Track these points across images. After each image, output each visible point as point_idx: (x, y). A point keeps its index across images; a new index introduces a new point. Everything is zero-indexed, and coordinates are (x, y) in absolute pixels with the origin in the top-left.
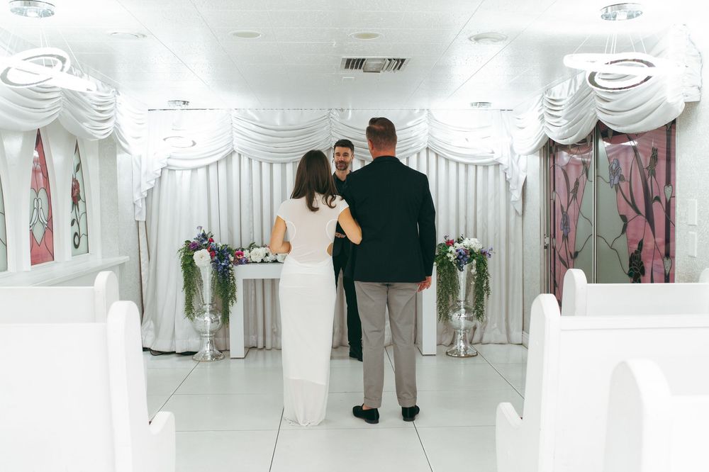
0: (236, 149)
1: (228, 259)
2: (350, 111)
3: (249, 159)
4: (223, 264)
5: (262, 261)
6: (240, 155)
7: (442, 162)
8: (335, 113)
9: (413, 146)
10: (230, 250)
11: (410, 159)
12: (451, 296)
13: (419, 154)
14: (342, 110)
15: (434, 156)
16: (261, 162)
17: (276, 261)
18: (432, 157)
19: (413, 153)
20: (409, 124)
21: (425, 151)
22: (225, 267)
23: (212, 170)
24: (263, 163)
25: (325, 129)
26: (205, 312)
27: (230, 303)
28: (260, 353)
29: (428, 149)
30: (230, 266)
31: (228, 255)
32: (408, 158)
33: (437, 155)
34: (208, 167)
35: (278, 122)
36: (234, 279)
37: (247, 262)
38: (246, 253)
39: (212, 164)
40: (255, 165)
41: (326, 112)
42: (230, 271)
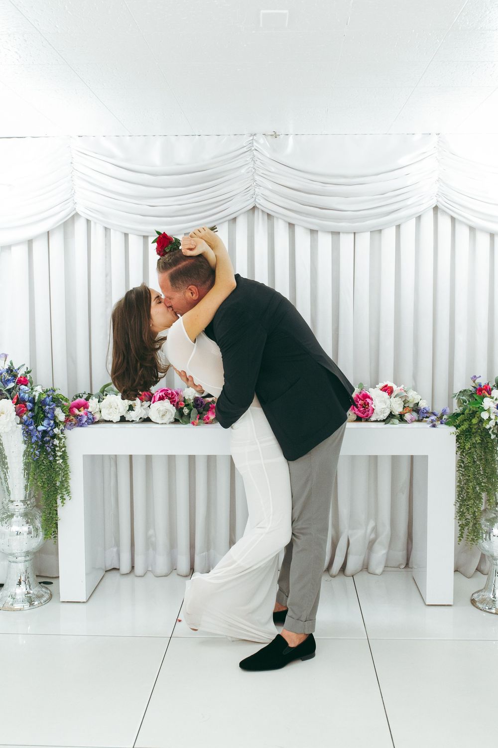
0: (80, 209)
1: (54, 418)
2: (291, 139)
3: (106, 229)
4: (41, 428)
5: (123, 420)
6: (88, 221)
7: (463, 233)
8: (262, 141)
9: (409, 202)
10: (57, 401)
11: (402, 227)
12: (484, 495)
13: (419, 218)
14: (275, 135)
15: (448, 222)
16: (126, 235)
17: (148, 420)
18: (445, 223)
19: (409, 217)
20: (402, 161)
21: (431, 212)
22: (45, 433)
23: (39, 248)
24: (131, 237)
25: (243, 171)
26: (12, 516)
27: (59, 501)
28: (126, 582)
29: (436, 208)
30: (56, 431)
31: (53, 410)
32: (398, 227)
33: (453, 219)
34: (30, 242)
35: (155, 159)
36: (64, 457)
37: (93, 421)
38: (93, 404)
39: (38, 237)
40: (117, 239)
41: (245, 140)
42: (56, 442)
